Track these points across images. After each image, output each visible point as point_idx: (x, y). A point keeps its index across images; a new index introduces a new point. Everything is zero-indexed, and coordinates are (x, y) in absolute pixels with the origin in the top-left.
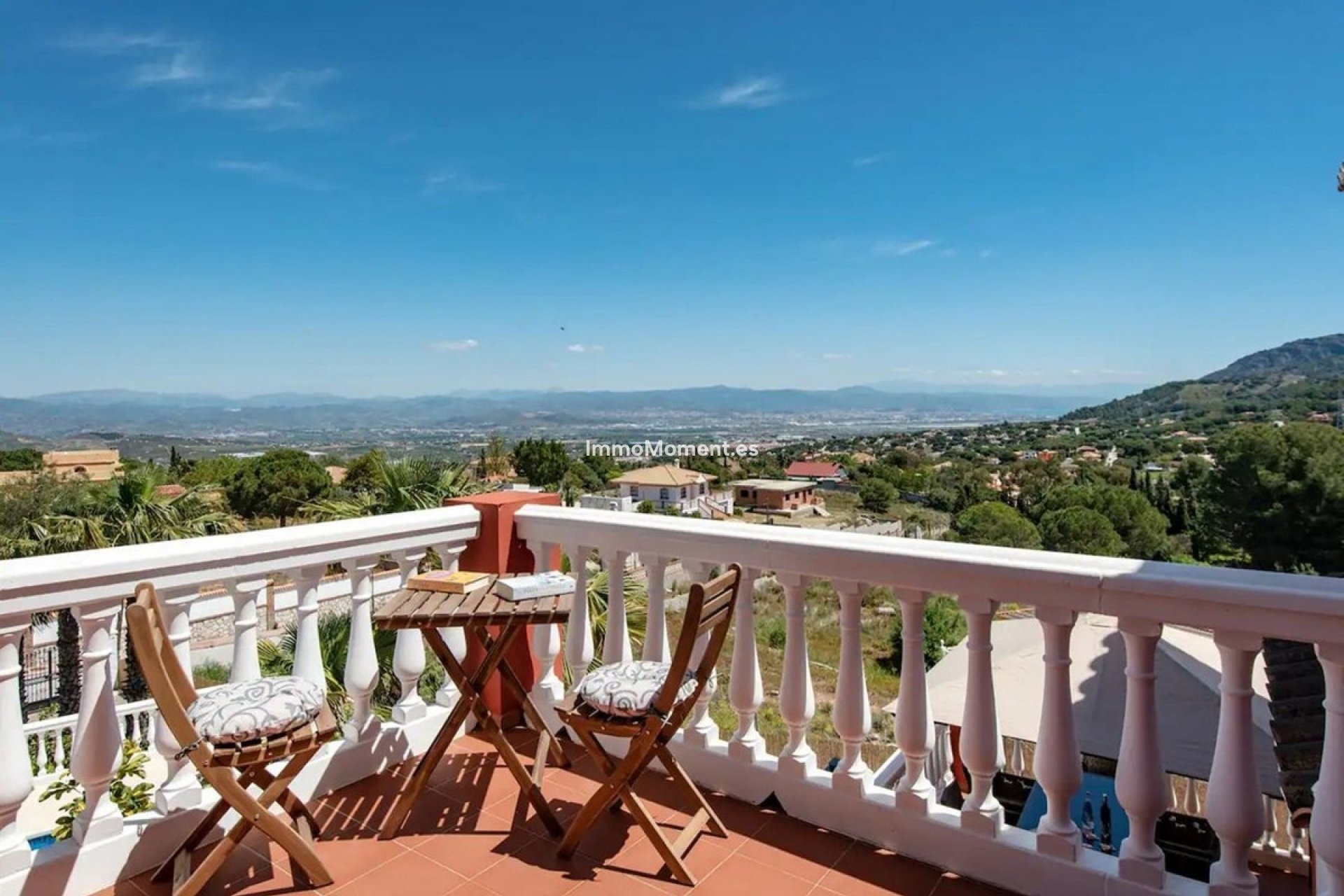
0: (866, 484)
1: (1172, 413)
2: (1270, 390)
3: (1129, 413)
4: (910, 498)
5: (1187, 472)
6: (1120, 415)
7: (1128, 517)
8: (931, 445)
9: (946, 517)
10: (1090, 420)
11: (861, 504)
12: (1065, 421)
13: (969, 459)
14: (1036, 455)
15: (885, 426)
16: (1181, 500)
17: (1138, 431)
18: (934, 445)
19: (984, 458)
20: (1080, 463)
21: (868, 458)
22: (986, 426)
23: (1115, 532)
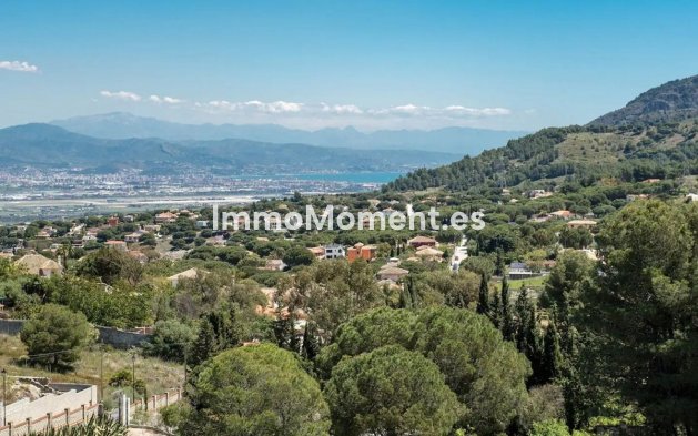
0: (34, 316)
1: (550, 181)
2: (682, 145)
3: (487, 179)
4: (116, 340)
5: (563, 279)
6: (474, 182)
7: (467, 358)
8: (170, 238)
9: (178, 372)
10: (431, 190)
11: (25, 356)
12: (390, 193)
13: (234, 261)
14: (343, 253)
15: (88, 202)
16: (550, 326)
17: (499, 211)
18: (175, 237)
19: (259, 259)
20: (411, 267)
21: (47, 264)
22: (265, 201)
23: (447, 387)
